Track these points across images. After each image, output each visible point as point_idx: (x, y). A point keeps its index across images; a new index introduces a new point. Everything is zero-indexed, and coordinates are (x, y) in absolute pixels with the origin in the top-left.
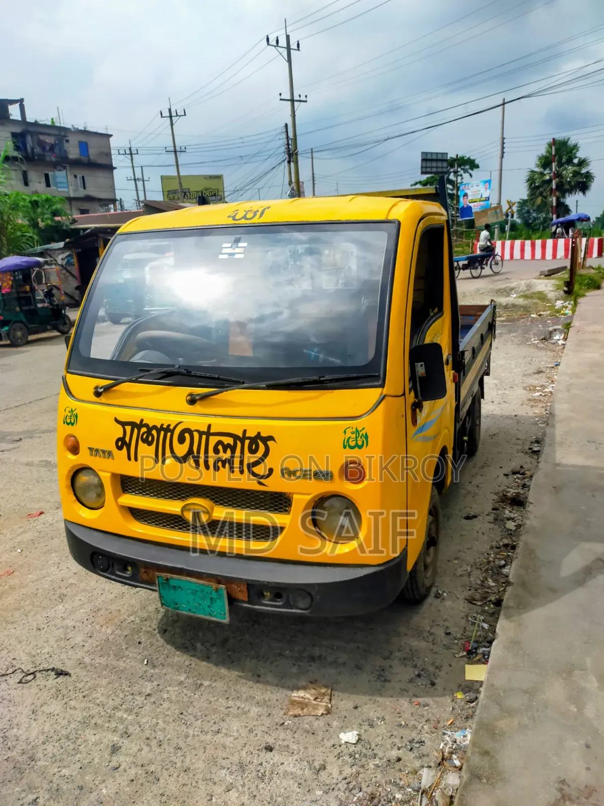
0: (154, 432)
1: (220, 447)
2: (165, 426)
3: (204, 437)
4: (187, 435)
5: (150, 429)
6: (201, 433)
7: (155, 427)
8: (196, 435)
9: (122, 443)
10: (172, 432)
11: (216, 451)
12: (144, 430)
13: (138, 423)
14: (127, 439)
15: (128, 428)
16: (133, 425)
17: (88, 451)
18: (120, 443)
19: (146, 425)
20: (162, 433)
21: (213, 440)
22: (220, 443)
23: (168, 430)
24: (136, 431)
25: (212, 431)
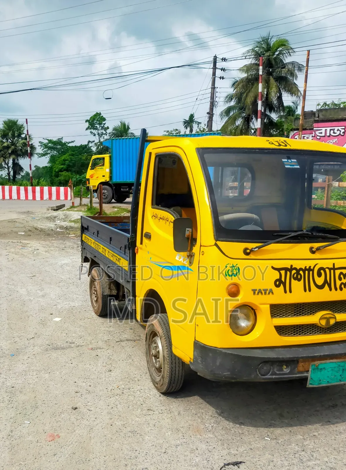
0: (301, 272)
1: (342, 276)
2: (307, 268)
3: (332, 271)
4: (322, 271)
5: (298, 271)
6: (330, 269)
7: (301, 269)
8: (327, 270)
9: (279, 283)
10: (313, 270)
11: (340, 279)
12: (294, 272)
13: (290, 268)
14: (283, 279)
15: (283, 272)
16: (286, 269)
17: (252, 292)
18: (278, 283)
19: (295, 269)
20: (307, 272)
21: (338, 272)
22: (341, 273)
23: (310, 270)
24: (288, 273)
25: (336, 267)
